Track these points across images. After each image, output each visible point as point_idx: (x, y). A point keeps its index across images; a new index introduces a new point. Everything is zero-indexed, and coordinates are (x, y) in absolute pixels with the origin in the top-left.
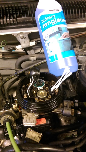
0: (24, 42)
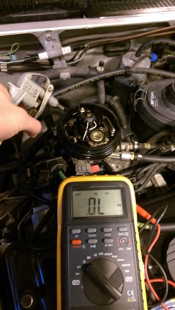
0: (51, 46)
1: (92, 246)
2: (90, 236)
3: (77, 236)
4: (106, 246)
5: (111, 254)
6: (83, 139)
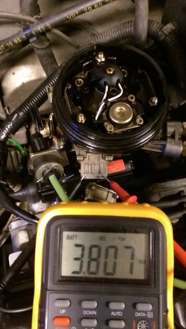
2: (85, 312)
3: (64, 311)
6: (96, 118)
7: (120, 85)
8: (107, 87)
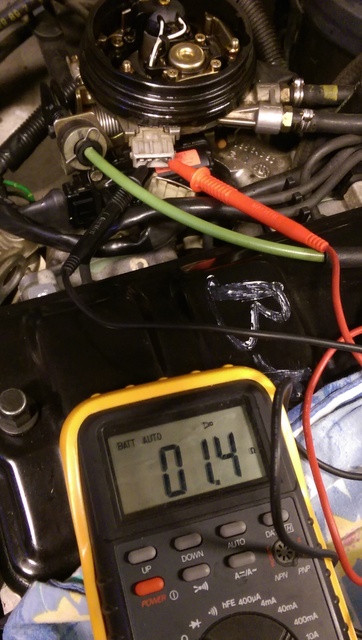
1: (198, 589)
2: (185, 558)
3: (148, 568)
4: (237, 576)
5: (258, 597)
6: (151, 64)
7: (181, 20)
8: (162, 23)
